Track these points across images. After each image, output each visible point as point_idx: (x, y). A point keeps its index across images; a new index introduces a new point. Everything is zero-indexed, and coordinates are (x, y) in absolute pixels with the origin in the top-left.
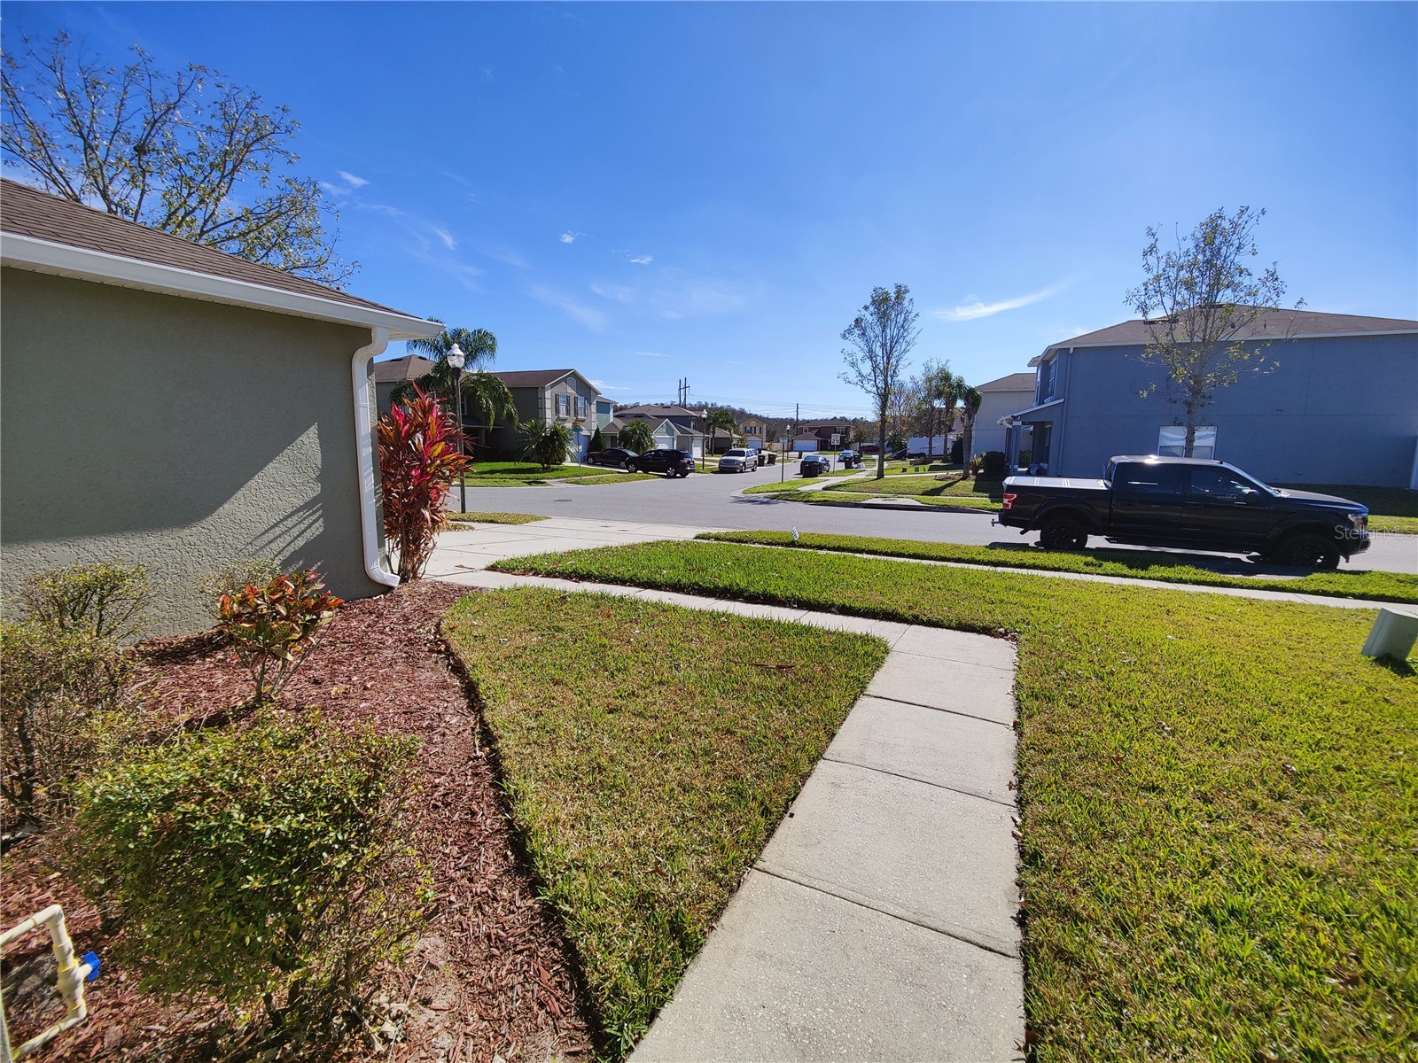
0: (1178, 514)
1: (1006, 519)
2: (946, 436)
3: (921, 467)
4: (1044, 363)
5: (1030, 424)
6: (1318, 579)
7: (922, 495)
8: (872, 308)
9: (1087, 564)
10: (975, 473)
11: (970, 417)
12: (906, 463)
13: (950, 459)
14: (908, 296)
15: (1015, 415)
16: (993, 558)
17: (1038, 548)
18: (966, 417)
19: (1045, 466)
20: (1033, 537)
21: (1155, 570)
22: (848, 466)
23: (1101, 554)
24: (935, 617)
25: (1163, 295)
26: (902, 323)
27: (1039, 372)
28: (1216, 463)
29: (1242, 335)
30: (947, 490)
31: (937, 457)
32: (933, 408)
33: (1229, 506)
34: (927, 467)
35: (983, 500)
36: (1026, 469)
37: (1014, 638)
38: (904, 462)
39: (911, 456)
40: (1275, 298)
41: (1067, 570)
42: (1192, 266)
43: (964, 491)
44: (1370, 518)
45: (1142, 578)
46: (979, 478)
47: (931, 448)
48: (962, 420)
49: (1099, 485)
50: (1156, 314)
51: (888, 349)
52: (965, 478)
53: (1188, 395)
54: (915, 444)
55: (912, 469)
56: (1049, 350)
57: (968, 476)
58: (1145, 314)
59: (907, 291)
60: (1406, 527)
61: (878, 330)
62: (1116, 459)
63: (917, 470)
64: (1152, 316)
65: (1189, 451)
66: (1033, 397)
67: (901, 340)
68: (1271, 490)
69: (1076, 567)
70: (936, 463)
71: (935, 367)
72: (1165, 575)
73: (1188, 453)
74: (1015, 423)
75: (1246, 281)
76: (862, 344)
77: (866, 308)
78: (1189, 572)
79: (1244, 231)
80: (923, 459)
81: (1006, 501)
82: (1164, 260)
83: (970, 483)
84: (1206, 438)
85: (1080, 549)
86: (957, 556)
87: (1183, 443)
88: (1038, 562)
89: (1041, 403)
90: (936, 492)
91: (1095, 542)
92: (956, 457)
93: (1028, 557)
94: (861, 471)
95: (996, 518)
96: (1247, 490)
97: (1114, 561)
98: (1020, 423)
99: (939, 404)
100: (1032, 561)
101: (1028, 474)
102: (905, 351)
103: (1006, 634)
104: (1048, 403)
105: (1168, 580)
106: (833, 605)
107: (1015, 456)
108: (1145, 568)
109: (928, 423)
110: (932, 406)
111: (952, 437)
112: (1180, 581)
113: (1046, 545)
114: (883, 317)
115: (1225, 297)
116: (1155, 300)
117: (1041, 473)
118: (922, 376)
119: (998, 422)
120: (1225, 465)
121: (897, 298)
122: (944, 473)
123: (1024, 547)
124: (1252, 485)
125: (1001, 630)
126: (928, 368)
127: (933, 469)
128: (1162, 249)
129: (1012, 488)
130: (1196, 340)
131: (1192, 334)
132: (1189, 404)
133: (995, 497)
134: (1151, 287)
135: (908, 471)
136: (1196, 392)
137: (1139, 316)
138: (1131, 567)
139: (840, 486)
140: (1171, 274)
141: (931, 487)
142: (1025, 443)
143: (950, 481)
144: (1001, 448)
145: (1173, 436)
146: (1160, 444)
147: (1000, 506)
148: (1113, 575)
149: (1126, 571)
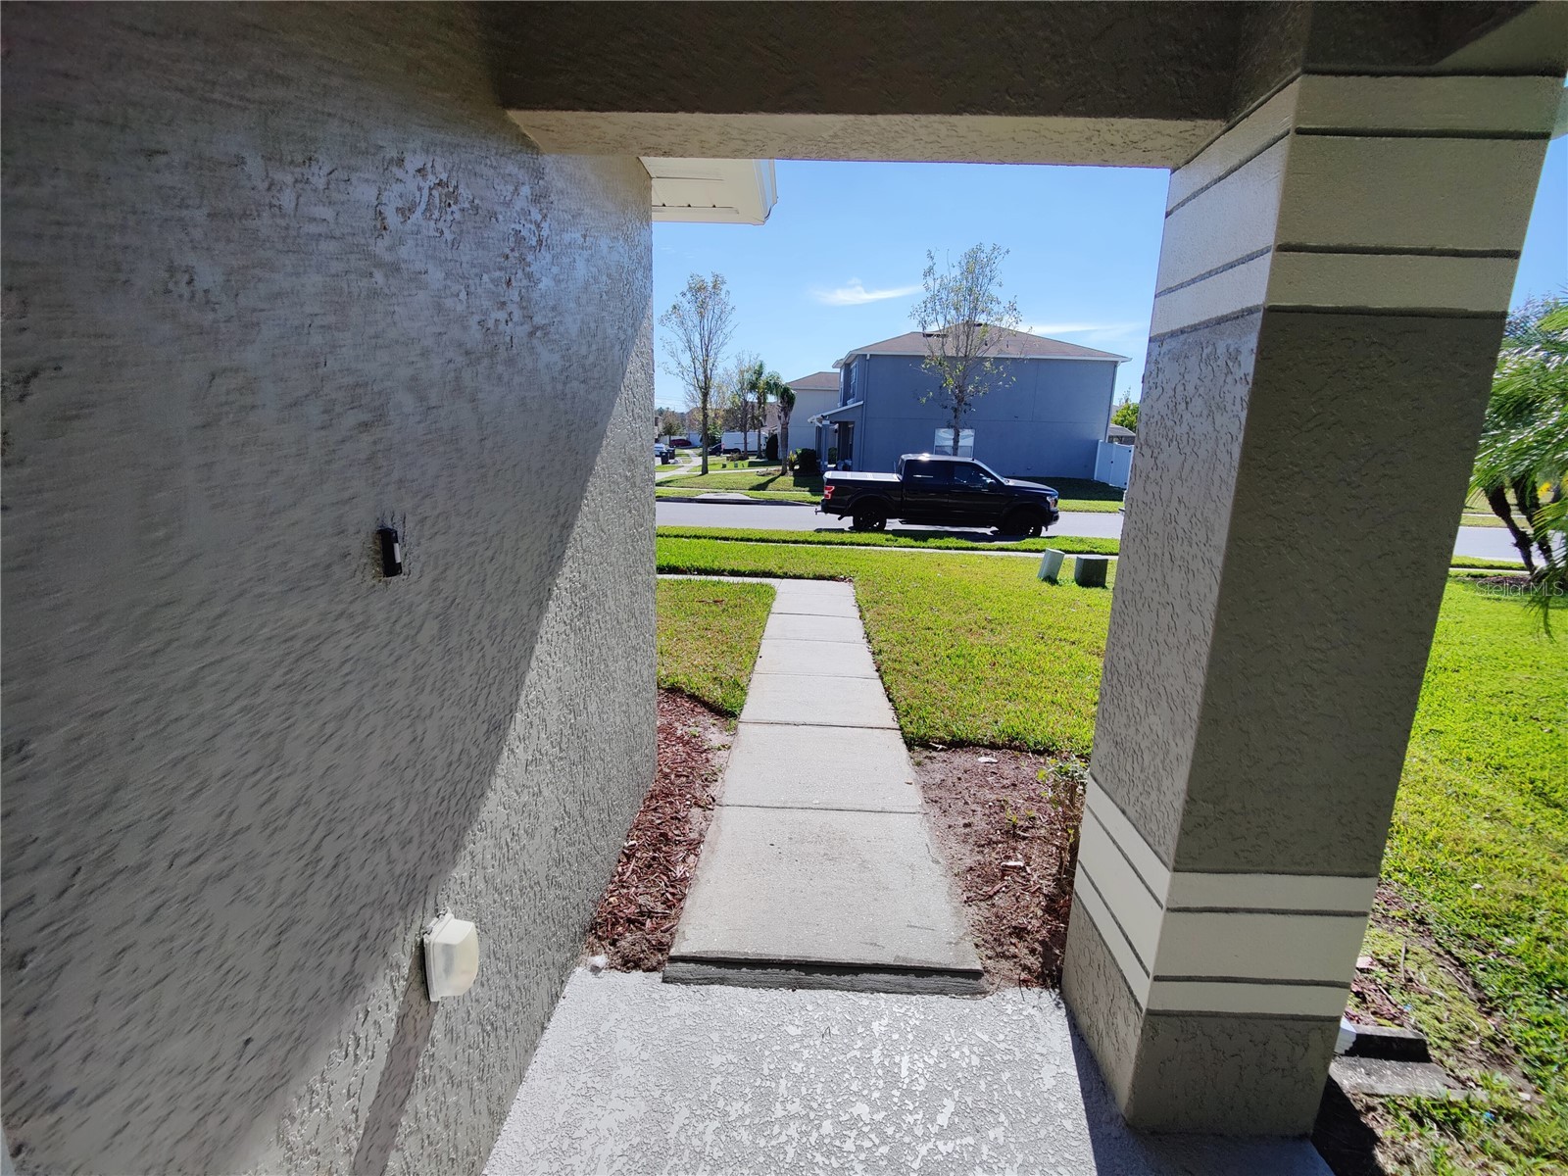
0: (946, 500)
1: (828, 508)
2: (759, 432)
3: (740, 463)
4: (847, 366)
5: (836, 423)
6: (1028, 543)
7: (750, 489)
8: (689, 295)
9: (887, 540)
10: (792, 469)
11: (786, 415)
12: (723, 458)
13: (763, 455)
14: (724, 288)
15: (824, 414)
16: (821, 539)
17: (852, 530)
18: (782, 415)
19: (849, 462)
20: (848, 522)
21: (932, 542)
22: (665, 462)
23: (897, 533)
24: (798, 572)
25: (937, 314)
26: (719, 314)
27: (842, 374)
28: (969, 460)
29: (992, 353)
30: (770, 485)
31: (752, 453)
32: (746, 402)
33: (978, 493)
34: (746, 462)
35: (805, 494)
36: (834, 466)
37: (850, 581)
38: (719, 458)
39: (727, 451)
40: (1014, 324)
41: (874, 545)
42: (957, 292)
43: (785, 485)
44: (1060, 501)
45: (924, 547)
46: (796, 474)
47: (746, 443)
48: (780, 418)
49: (894, 478)
50: (933, 328)
51: (706, 339)
52: (783, 474)
53: (955, 402)
54: (730, 439)
55: (730, 465)
56: (850, 355)
57: (786, 472)
58: (924, 328)
59: (723, 283)
60: (1086, 508)
61: (696, 319)
62: (905, 457)
63: (736, 466)
64: (929, 330)
65: (955, 449)
66: (838, 396)
67: (719, 332)
68: (1003, 480)
69: (880, 542)
70: (752, 459)
71: (747, 359)
72: (938, 545)
73: (955, 454)
74: (824, 422)
75: (995, 308)
76: (681, 332)
77: (684, 294)
78: (952, 542)
79: (994, 265)
80: (739, 455)
81: (826, 492)
82: (938, 281)
83: (789, 479)
84: (967, 439)
85: (881, 529)
86: (793, 539)
87: (951, 443)
88: (854, 540)
89: (845, 404)
90: (762, 487)
91: (893, 524)
92: (771, 453)
93: (846, 537)
94: (680, 467)
95: (819, 508)
96: (989, 481)
97: (905, 537)
98: (828, 422)
99: (751, 397)
100: (849, 540)
101: (835, 469)
102: (723, 344)
103: (845, 579)
104: (851, 404)
105: (939, 548)
106: (724, 570)
107: (825, 453)
108: (925, 540)
109: (743, 418)
110: (745, 400)
111: (765, 432)
112: (948, 548)
113: (857, 528)
114: (702, 307)
115: (982, 319)
116: (932, 318)
117: (846, 469)
118: (734, 369)
119: (809, 420)
120: (976, 462)
121: (714, 287)
122: (762, 469)
123: (842, 531)
124: (992, 477)
125: (842, 577)
126: (740, 362)
127: (752, 465)
128: (939, 271)
129: (831, 482)
130: (960, 354)
131: (958, 350)
132: (956, 410)
133: (814, 491)
134: (929, 305)
135: (728, 467)
136: (960, 400)
137: (921, 331)
138: (916, 540)
139: (669, 482)
140: (943, 296)
141: (755, 483)
142: (833, 441)
143: (771, 477)
144: (812, 446)
145: (944, 437)
146: (936, 444)
147: (819, 499)
148: (905, 547)
149: (913, 543)
